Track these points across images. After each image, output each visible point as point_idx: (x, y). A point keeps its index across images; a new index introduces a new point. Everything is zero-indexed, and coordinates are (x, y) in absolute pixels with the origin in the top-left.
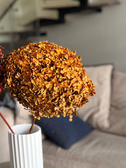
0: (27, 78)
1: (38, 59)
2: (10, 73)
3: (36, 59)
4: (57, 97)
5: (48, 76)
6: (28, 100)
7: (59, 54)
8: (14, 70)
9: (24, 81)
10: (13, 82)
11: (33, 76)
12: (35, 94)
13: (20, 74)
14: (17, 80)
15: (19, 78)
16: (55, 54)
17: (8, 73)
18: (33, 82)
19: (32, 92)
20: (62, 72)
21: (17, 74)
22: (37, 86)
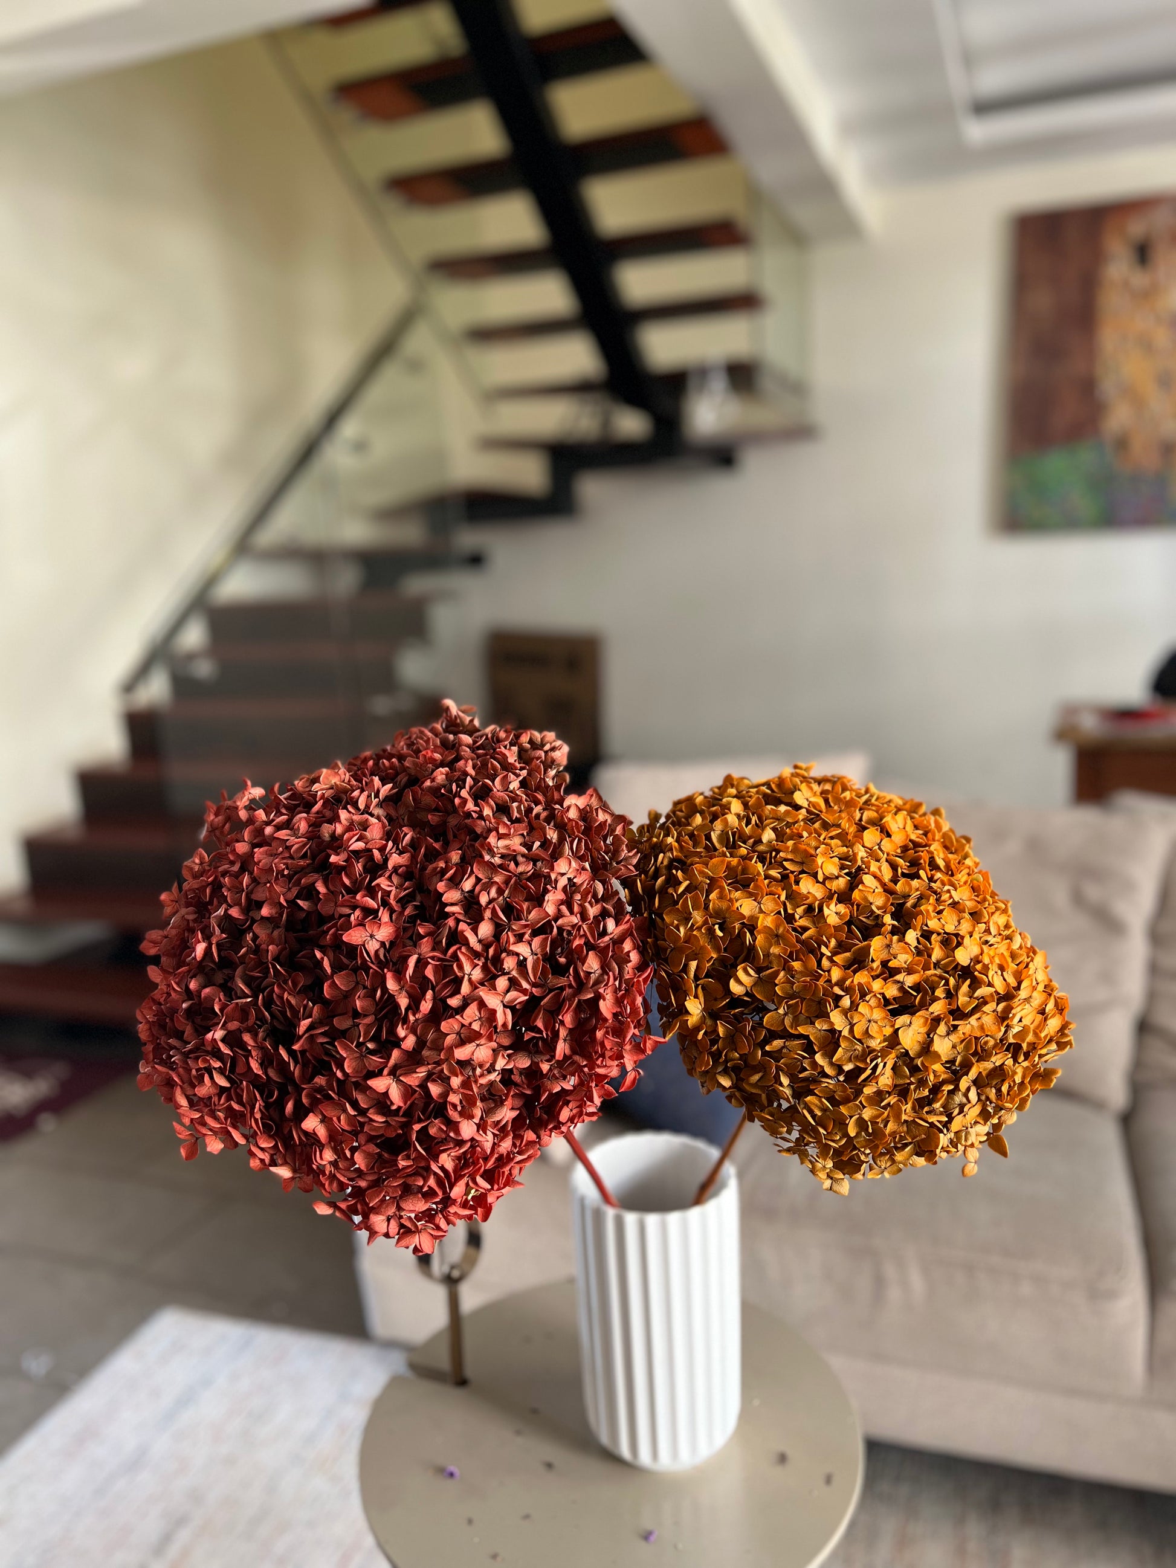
0: (803, 1000)
1: (823, 883)
2: (693, 965)
3: (818, 882)
4: (944, 1082)
5: (902, 983)
6: (811, 1112)
7: (898, 839)
8: (717, 949)
9: (786, 1014)
10: (711, 1013)
11: (837, 990)
12: (841, 1078)
13: (752, 972)
14: (736, 1001)
15: (747, 994)
16: (886, 845)
17: (686, 966)
18: (837, 1019)
19: (828, 1070)
20: (963, 957)
21: (740, 974)
22: (859, 1040)
